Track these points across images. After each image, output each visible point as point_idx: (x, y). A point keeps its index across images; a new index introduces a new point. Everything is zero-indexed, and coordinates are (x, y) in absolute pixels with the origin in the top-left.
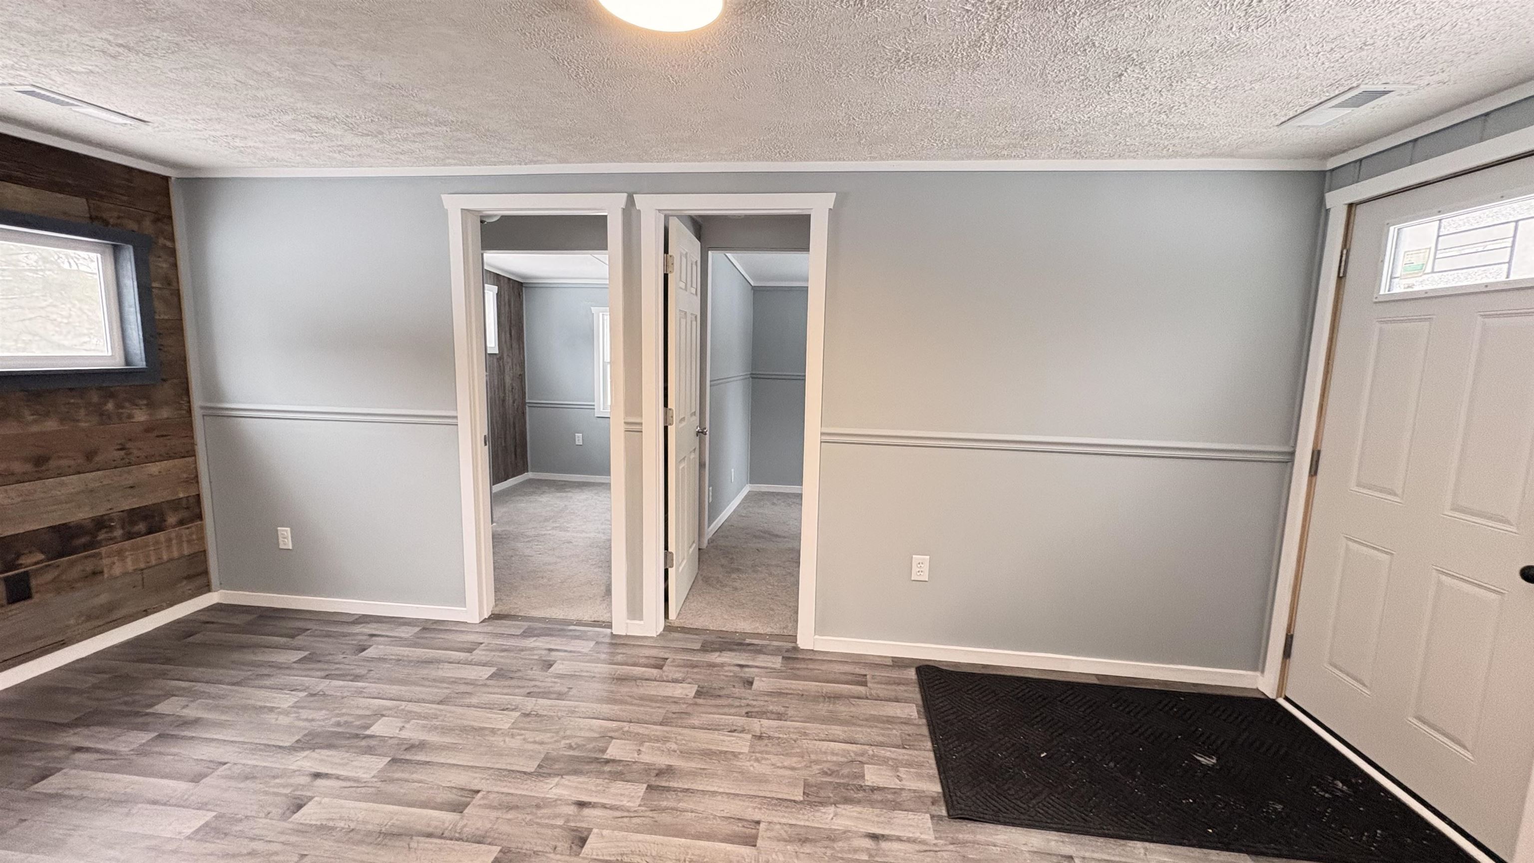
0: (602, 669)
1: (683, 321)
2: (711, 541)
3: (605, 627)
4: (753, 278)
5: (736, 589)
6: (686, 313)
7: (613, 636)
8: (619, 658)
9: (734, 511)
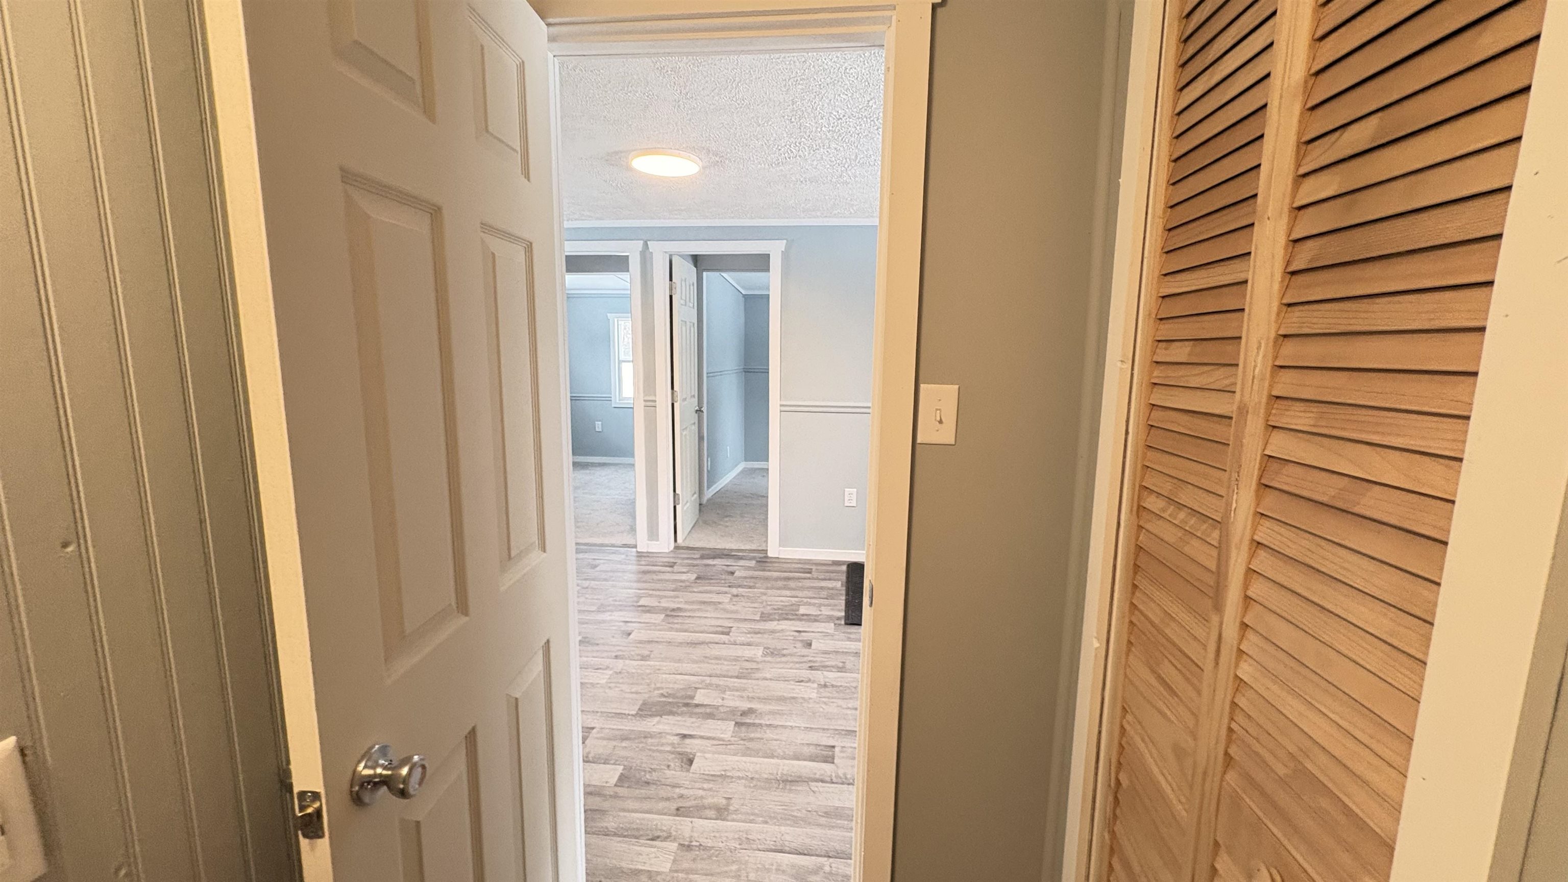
0: (635, 568)
1: (684, 328)
2: (709, 500)
3: (632, 547)
4: (743, 287)
5: (727, 526)
6: (686, 322)
7: (638, 552)
8: (643, 563)
9: (731, 481)
